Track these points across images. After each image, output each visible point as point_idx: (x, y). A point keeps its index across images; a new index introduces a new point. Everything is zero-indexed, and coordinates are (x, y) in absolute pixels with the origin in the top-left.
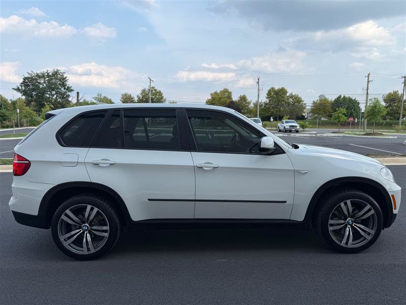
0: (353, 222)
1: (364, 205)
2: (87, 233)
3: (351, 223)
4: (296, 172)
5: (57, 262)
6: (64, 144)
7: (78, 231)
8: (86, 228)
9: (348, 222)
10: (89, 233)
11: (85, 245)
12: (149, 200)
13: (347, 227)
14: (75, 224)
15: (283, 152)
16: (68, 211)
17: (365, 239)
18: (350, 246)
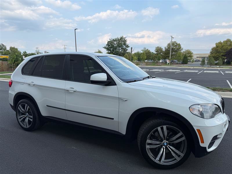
3: (165, 145)
6: (23, 73)
7: (24, 116)
9: (163, 143)
11: (25, 123)
12: (47, 106)
13: (162, 147)
14: (23, 112)
15: (115, 84)
16: (20, 106)
17: (176, 159)
18: (162, 163)
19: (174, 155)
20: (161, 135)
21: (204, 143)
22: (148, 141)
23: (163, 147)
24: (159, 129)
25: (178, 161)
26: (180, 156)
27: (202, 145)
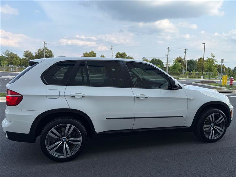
0: (214, 125)
1: (219, 116)
2: (65, 143)
4: (188, 99)
5: (44, 165)
6: (47, 82)
7: (59, 142)
8: (65, 140)
9: (212, 126)
10: (67, 143)
11: (65, 152)
12: (107, 119)
13: (211, 128)
14: (58, 138)
16: (53, 129)
18: (213, 138)
24: (210, 116)
25: (221, 134)
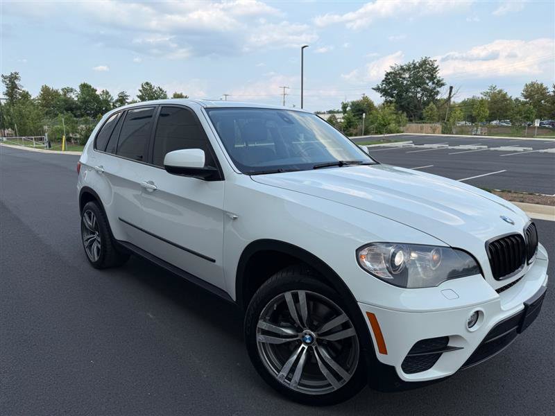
7: (92, 236)
9: (304, 337)
12: (120, 219)
17: (330, 385)
18: (294, 387)
19: (324, 371)
20: (294, 314)
21: (386, 353)
22: (262, 324)
23: (303, 345)
24: (288, 296)
25: (336, 389)
26: (342, 378)
27: (381, 357)
